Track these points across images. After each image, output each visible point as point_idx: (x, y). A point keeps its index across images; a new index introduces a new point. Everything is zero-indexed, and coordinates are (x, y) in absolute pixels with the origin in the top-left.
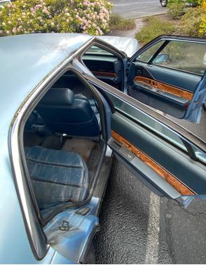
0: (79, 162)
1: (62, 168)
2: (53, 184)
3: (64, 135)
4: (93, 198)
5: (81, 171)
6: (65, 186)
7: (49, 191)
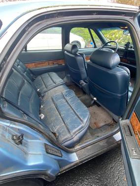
0: (84, 117)
1: (72, 111)
2: (59, 116)
3: (95, 99)
4: (75, 154)
5: (80, 124)
6: (64, 124)
7: (54, 118)
